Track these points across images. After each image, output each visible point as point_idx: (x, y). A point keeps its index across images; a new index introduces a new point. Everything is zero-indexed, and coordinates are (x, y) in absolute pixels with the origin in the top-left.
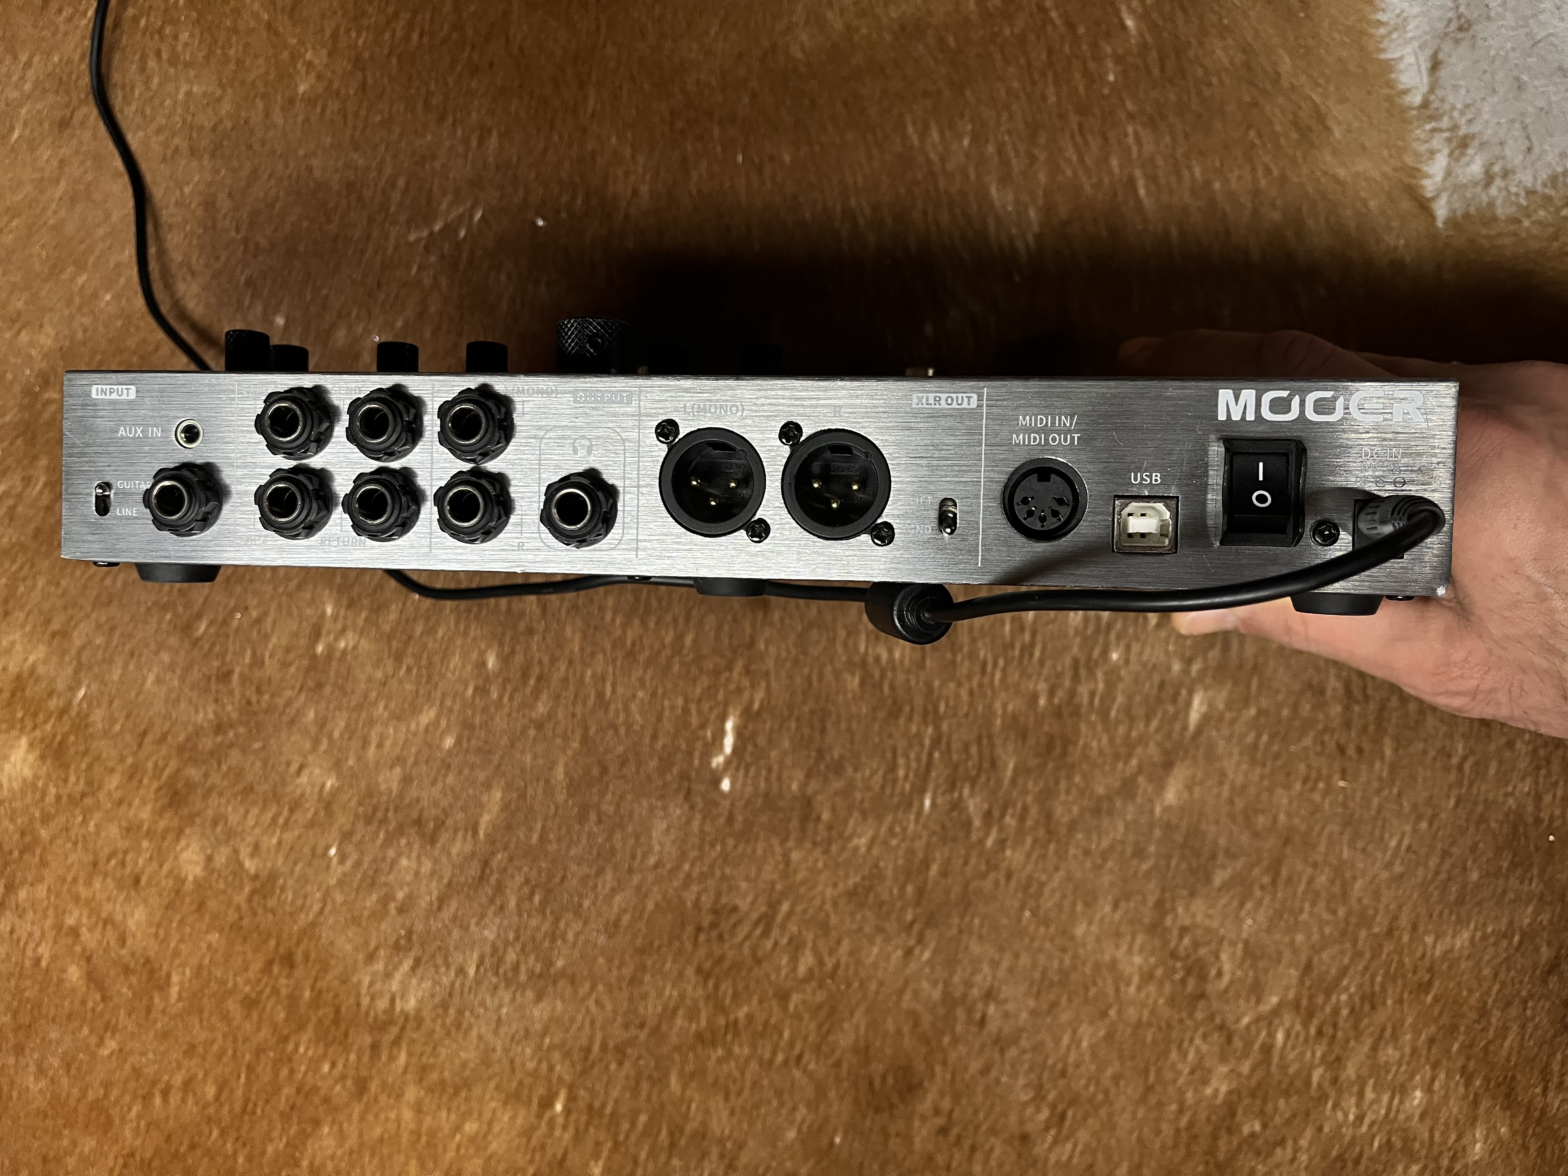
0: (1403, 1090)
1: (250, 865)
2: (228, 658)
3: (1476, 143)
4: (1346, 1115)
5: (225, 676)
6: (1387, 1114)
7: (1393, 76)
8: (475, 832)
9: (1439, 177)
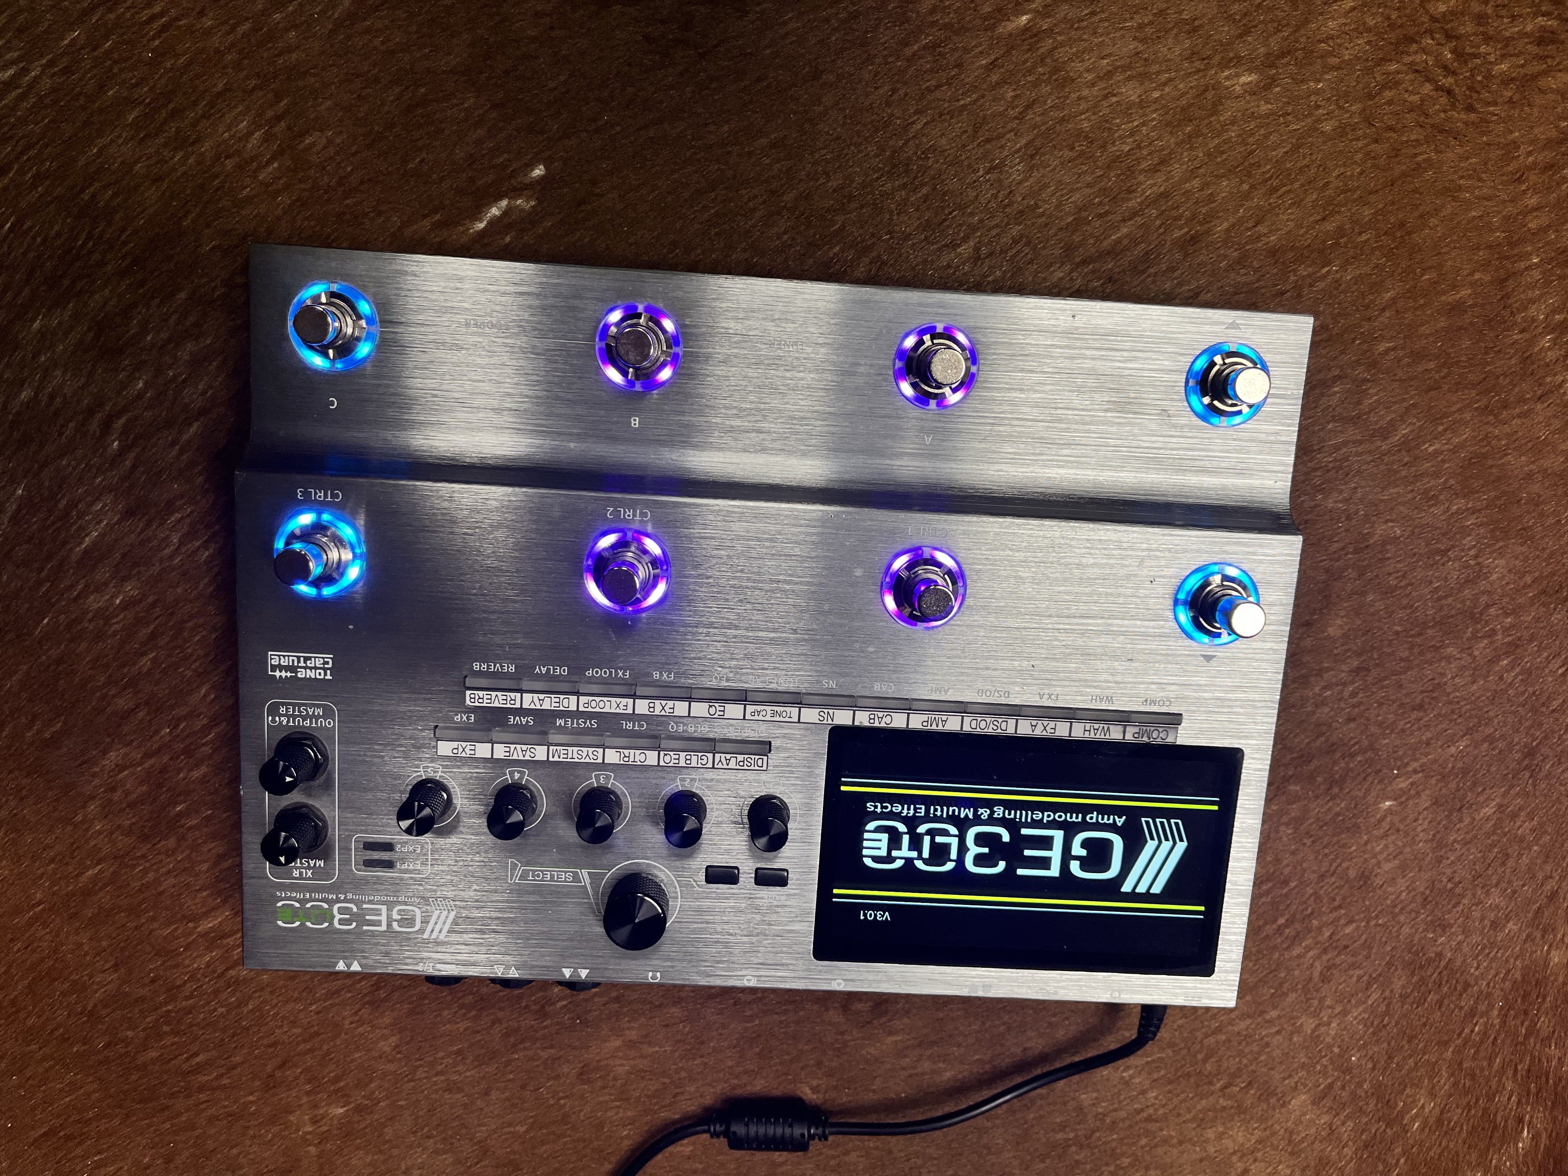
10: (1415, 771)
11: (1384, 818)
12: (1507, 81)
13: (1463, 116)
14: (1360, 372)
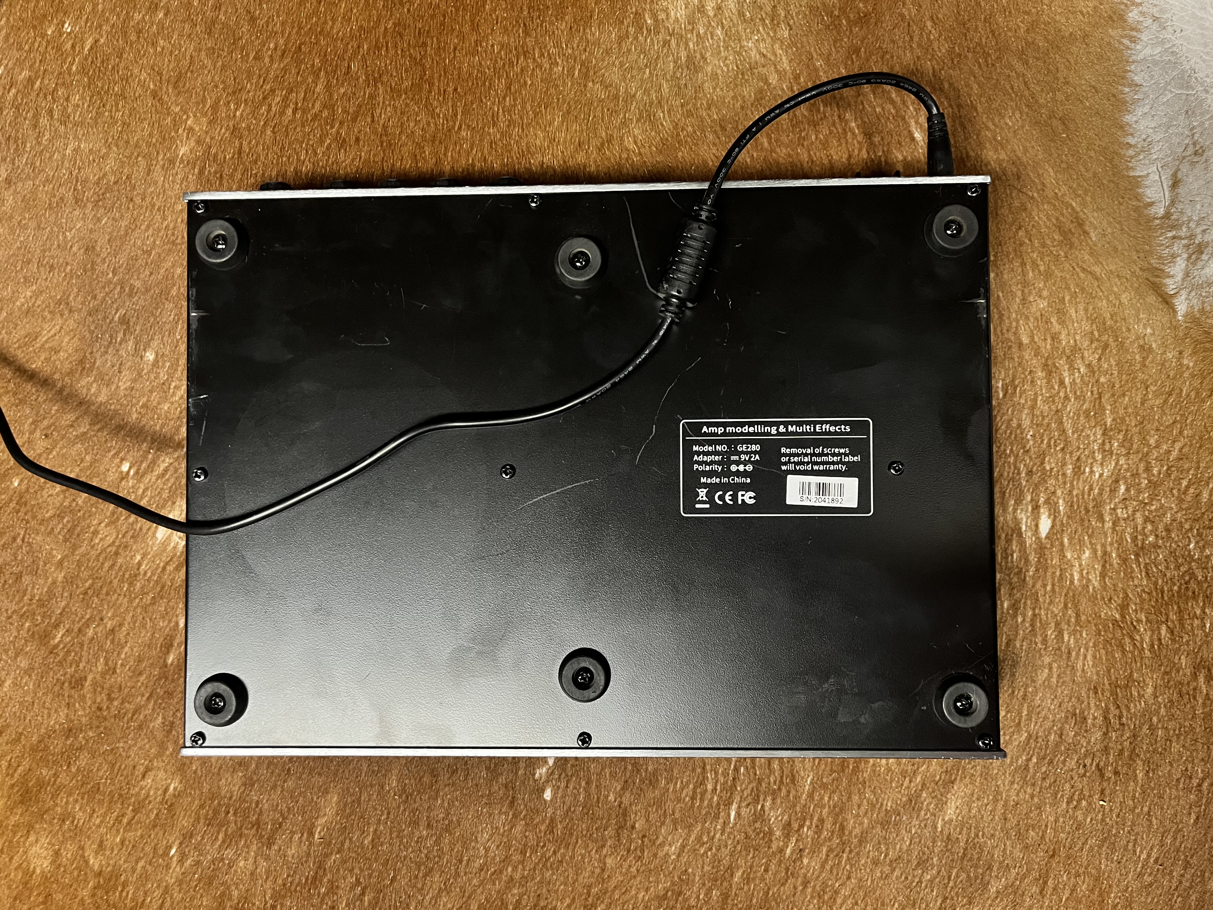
1: (95, 862)
2: (81, 665)
3: (1209, 250)
5: (78, 683)
7: (1141, 190)
8: (311, 834)
9: (1179, 278)
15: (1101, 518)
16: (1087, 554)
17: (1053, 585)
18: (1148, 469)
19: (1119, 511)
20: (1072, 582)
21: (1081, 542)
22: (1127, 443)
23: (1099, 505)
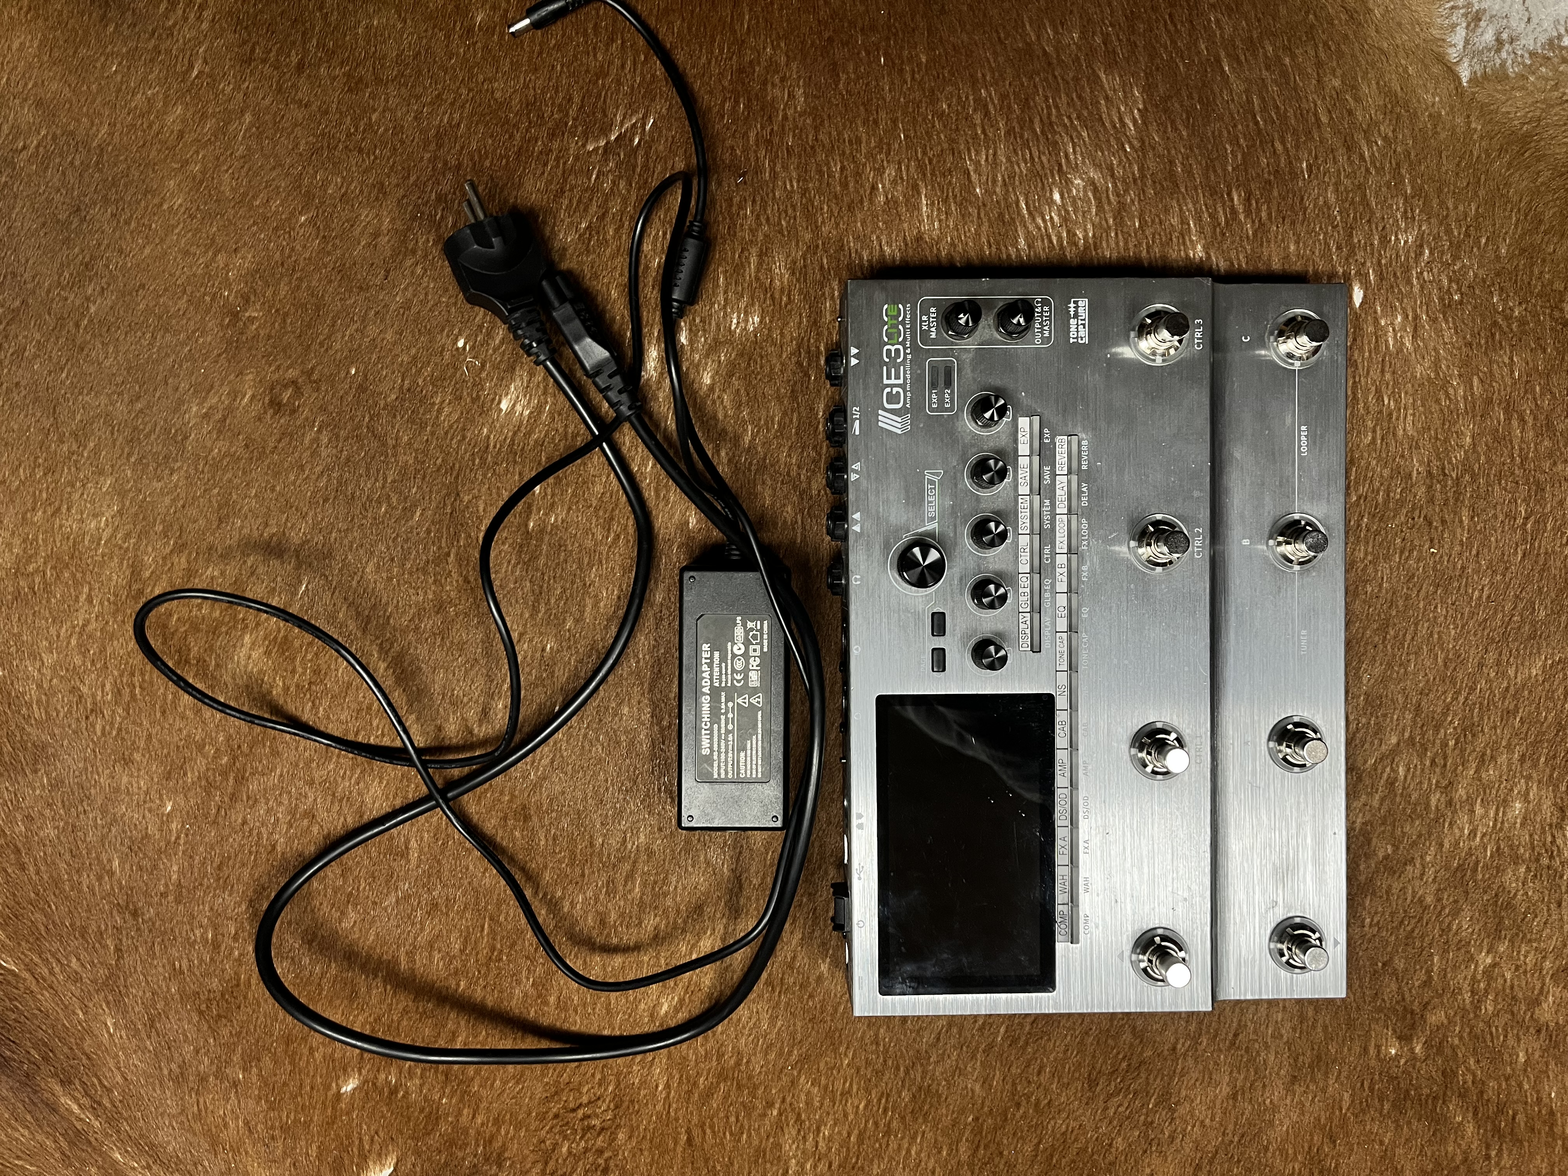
0: (1505, 803)
3: (1487, 17)
4: (1462, 830)
6: (1495, 825)
9: (1460, 46)
10: (178, 838)
11: (161, 798)
12: (555, 1146)
13: (554, 1110)
14: (457, 963)
15: (1409, 282)
16: (1399, 319)
17: (1370, 352)
18: (1449, 232)
19: (1425, 274)
20: (1387, 347)
21: (1393, 308)
22: (1426, 209)
23: (1407, 270)
